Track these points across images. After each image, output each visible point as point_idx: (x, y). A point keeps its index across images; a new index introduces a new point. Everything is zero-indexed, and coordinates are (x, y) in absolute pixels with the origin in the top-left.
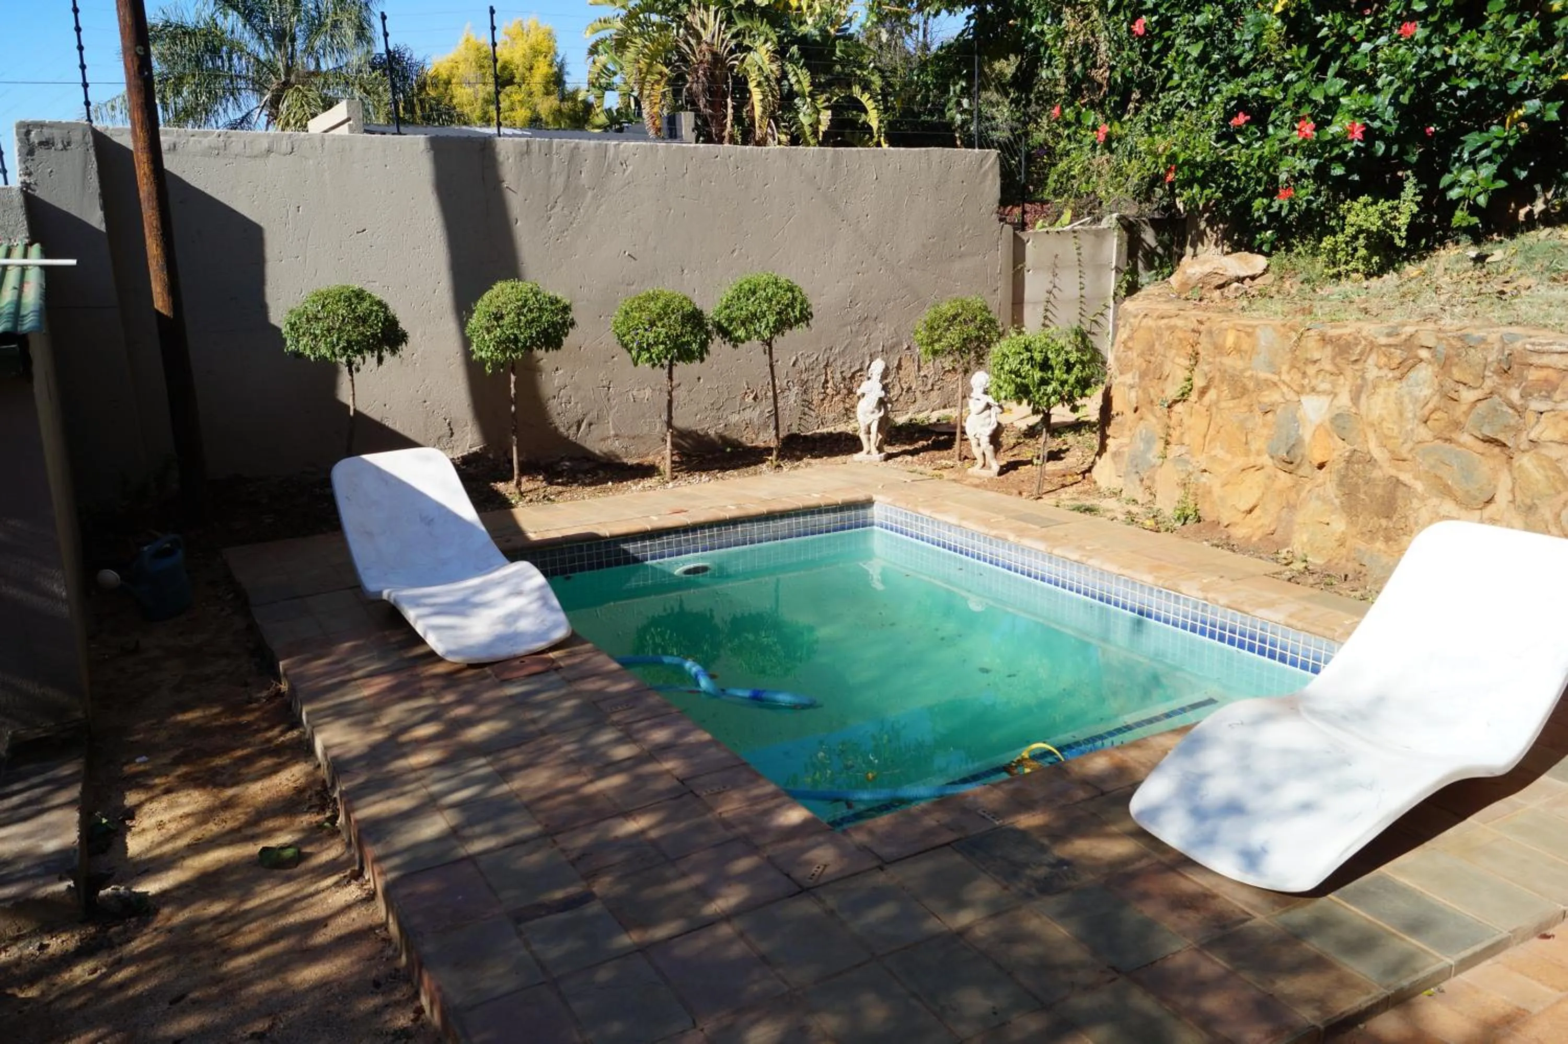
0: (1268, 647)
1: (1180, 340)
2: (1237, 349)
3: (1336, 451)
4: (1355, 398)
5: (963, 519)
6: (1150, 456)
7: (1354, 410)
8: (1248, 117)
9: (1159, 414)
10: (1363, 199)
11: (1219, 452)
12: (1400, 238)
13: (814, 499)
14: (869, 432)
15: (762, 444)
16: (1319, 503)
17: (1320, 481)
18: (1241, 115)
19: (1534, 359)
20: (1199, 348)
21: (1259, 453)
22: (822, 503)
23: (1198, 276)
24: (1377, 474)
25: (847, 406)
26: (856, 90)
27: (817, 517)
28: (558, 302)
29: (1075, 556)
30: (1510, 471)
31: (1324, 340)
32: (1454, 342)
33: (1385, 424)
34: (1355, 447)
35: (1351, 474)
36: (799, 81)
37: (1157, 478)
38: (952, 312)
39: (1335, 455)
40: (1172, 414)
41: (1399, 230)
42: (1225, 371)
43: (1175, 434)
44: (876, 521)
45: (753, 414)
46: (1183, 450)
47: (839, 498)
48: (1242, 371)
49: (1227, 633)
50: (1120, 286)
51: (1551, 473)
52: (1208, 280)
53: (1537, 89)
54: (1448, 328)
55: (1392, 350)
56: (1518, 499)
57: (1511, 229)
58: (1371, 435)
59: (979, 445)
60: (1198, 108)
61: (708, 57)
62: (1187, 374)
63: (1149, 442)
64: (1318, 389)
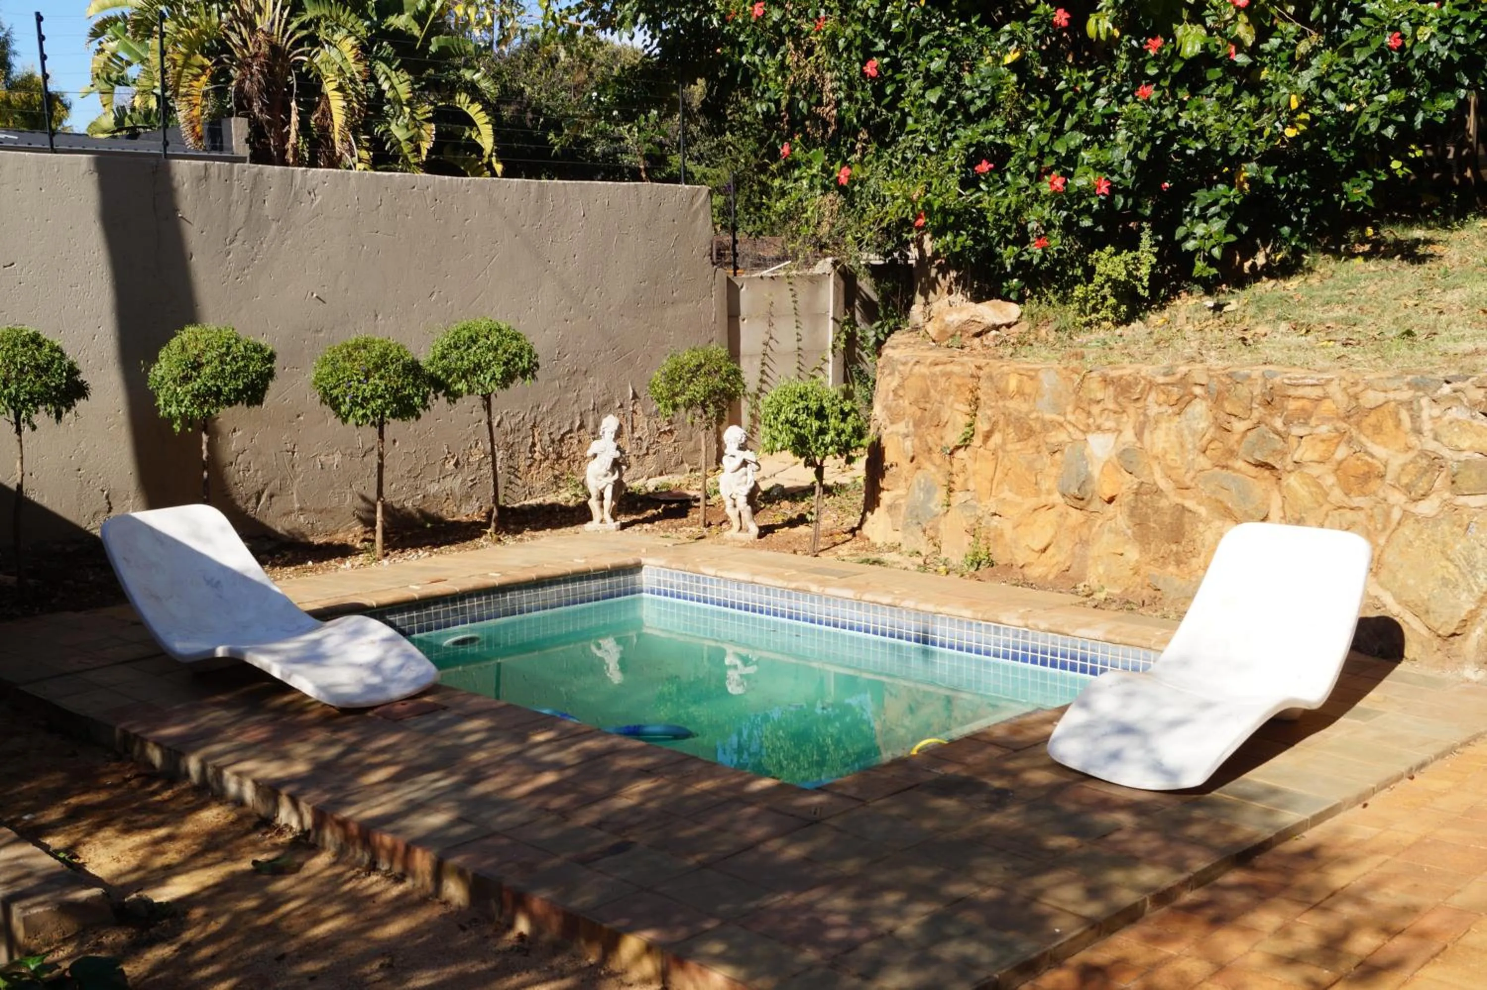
0: (1089, 664)
1: (958, 386)
2: (1020, 392)
3: (1125, 484)
4: (1139, 435)
5: (755, 574)
6: (932, 505)
7: (1139, 445)
8: (991, 166)
9: (938, 461)
10: (1109, 249)
11: (1007, 494)
12: (1143, 287)
13: (579, 564)
14: (601, 498)
15: (465, 519)
16: (1113, 535)
17: (1110, 515)
18: (984, 162)
19: (1291, 392)
20: (979, 393)
21: (1049, 492)
22: (591, 567)
23: (956, 324)
24: (1163, 503)
25: (557, 473)
26: (462, 100)
27: (585, 584)
28: (262, 350)
29: (887, 600)
30: (1280, 491)
31: (1106, 381)
32: (1223, 379)
33: (1169, 457)
34: (1142, 479)
35: (1140, 505)
36: (392, 87)
37: (942, 527)
38: (694, 362)
39: (1124, 488)
40: (955, 461)
41: (1141, 280)
42: (1010, 414)
43: (959, 480)
44: (645, 587)
45: (454, 484)
46: (968, 496)
47: (608, 562)
48: (1027, 414)
49: (1049, 657)
50: (838, 338)
51: (1314, 489)
52: (966, 327)
53: (1253, 152)
54: (1213, 367)
55: (1170, 388)
56: (1288, 514)
57: (1240, 281)
58: (1157, 469)
59: (735, 506)
60: (937, 153)
61: (265, 49)
62: (968, 420)
63: (929, 491)
64: (1103, 427)
